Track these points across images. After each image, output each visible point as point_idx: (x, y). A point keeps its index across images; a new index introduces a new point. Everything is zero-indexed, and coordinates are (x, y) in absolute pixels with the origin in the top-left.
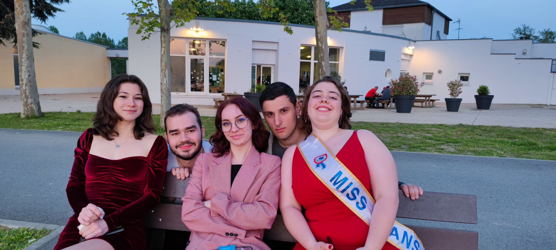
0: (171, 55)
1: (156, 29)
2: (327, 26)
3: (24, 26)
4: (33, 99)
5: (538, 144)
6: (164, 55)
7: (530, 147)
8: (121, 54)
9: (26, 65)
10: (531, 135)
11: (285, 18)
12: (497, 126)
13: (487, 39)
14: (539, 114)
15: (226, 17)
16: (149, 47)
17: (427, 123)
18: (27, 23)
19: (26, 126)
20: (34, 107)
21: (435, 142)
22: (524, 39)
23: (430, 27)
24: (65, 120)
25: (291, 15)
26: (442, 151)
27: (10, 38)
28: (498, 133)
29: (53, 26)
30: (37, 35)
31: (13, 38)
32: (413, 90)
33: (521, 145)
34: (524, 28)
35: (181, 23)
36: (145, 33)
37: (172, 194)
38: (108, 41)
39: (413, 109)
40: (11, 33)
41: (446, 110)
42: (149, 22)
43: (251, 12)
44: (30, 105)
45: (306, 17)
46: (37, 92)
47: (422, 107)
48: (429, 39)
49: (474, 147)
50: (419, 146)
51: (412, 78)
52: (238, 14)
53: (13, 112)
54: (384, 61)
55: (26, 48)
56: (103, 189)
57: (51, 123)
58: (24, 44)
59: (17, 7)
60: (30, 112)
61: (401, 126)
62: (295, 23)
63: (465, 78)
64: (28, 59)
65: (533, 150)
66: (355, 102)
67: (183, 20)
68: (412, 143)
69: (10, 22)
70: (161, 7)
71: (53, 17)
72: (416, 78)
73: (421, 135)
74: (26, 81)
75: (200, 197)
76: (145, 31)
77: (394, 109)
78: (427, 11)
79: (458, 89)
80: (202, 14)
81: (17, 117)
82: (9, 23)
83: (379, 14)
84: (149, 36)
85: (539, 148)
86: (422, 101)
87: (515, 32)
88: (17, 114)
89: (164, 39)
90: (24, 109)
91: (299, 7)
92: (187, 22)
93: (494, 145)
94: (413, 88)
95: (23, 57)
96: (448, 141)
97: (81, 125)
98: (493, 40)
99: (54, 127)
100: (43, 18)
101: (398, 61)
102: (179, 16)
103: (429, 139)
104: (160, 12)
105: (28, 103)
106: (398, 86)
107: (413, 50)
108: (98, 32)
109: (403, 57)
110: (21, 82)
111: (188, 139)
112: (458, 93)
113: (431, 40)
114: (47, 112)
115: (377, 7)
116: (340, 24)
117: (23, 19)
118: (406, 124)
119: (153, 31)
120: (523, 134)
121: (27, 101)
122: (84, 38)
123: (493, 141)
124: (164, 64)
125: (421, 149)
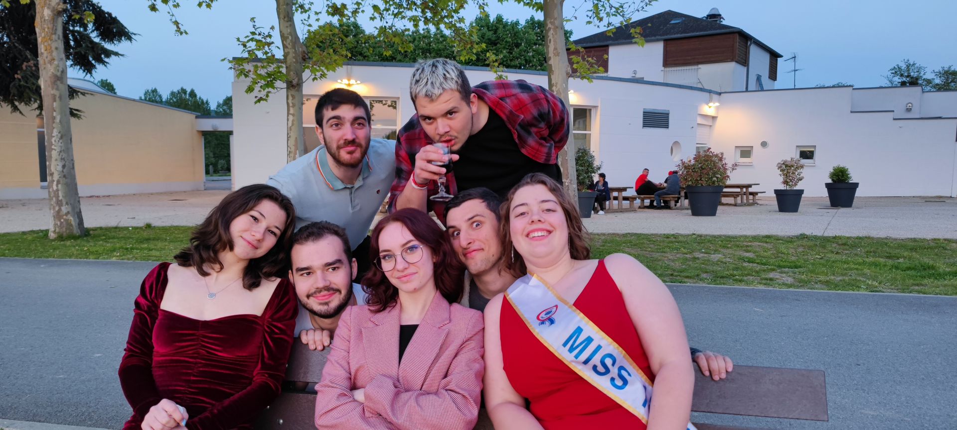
0: (304, 126)
1: (280, 84)
2: (567, 74)
3: (54, 83)
4: (70, 206)
5: (939, 268)
6: (293, 128)
7: (923, 273)
8: (221, 125)
9: (58, 149)
10: (925, 252)
11: (496, 61)
12: (866, 237)
13: (844, 86)
14: (938, 214)
15: (397, 59)
16: (268, 113)
17: (745, 233)
18: (60, 77)
19: (58, 252)
20: (71, 220)
21: (758, 267)
22: (908, 84)
23: (745, 69)
24: (125, 240)
25: (508, 55)
26: (771, 283)
27: (32, 103)
28: (868, 249)
29: (105, 79)
30: (78, 97)
31: (37, 102)
32: (719, 176)
33: (909, 269)
34: (908, 67)
35: (321, 73)
36: (260, 91)
37: (302, 376)
38: (199, 103)
39: (720, 209)
40: (34, 93)
41: (778, 209)
42: (267, 73)
43: (440, 50)
44: (65, 217)
45: (533, 56)
46: (77, 194)
47: (735, 205)
48: (744, 90)
49: (827, 274)
50: (731, 275)
51: (717, 156)
52: (419, 54)
53: (36, 228)
54: (668, 128)
55: (58, 120)
56: (184, 371)
57: (100, 245)
58: (55, 114)
59: (43, 51)
60: (64, 229)
61: (700, 240)
62: (515, 67)
63: (807, 155)
64: (61, 138)
65: (930, 278)
66: (620, 198)
67: (323, 68)
68: (720, 268)
69: (31, 75)
70: (287, 47)
71: (105, 66)
72: (722, 156)
73: (734, 255)
74: (58, 176)
75: (346, 384)
76: (259, 89)
77: (688, 209)
78: (739, 43)
79: (797, 173)
80: (357, 56)
81: (43, 238)
82: (29, 77)
83: (657, 49)
84: (267, 96)
85: (939, 275)
86: (735, 195)
87: (892, 73)
88: (42, 231)
89: (293, 101)
90: (55, 223)
91: (522, 40)
92: (331, 71)
93: (862, 270)
94: (719, 172)
95: (53, 135)
96: (782, 263)
97: (152, 250)
98: (853, 89)
99: (106, 254)
100: (88, 68)
101: (693, 127)
102: (318, 61)
103: (749, 262)
104: (285, 55)
105: (61, 213)
106: (693, 171)
107: (717, 108)
108: (182, 89)
109: (700, 120)
110: (49, 178)
111: (327, 284)
112: (796, 180)
113: (747, 90)
114: (95, 228)
115: (653, 38)
116: (589, 70)
117: (54, 72)
118: (709, 236)
119: (273, 88)
120: (911, 249)
121: (60, 210)
122: (158, 99)
123: (859, 264)
124: (292, 141)
125: (734, 280)
